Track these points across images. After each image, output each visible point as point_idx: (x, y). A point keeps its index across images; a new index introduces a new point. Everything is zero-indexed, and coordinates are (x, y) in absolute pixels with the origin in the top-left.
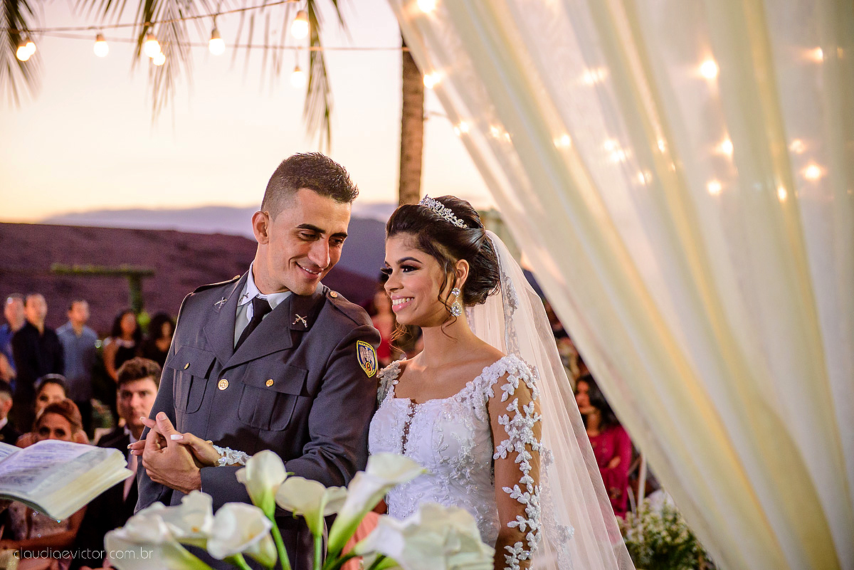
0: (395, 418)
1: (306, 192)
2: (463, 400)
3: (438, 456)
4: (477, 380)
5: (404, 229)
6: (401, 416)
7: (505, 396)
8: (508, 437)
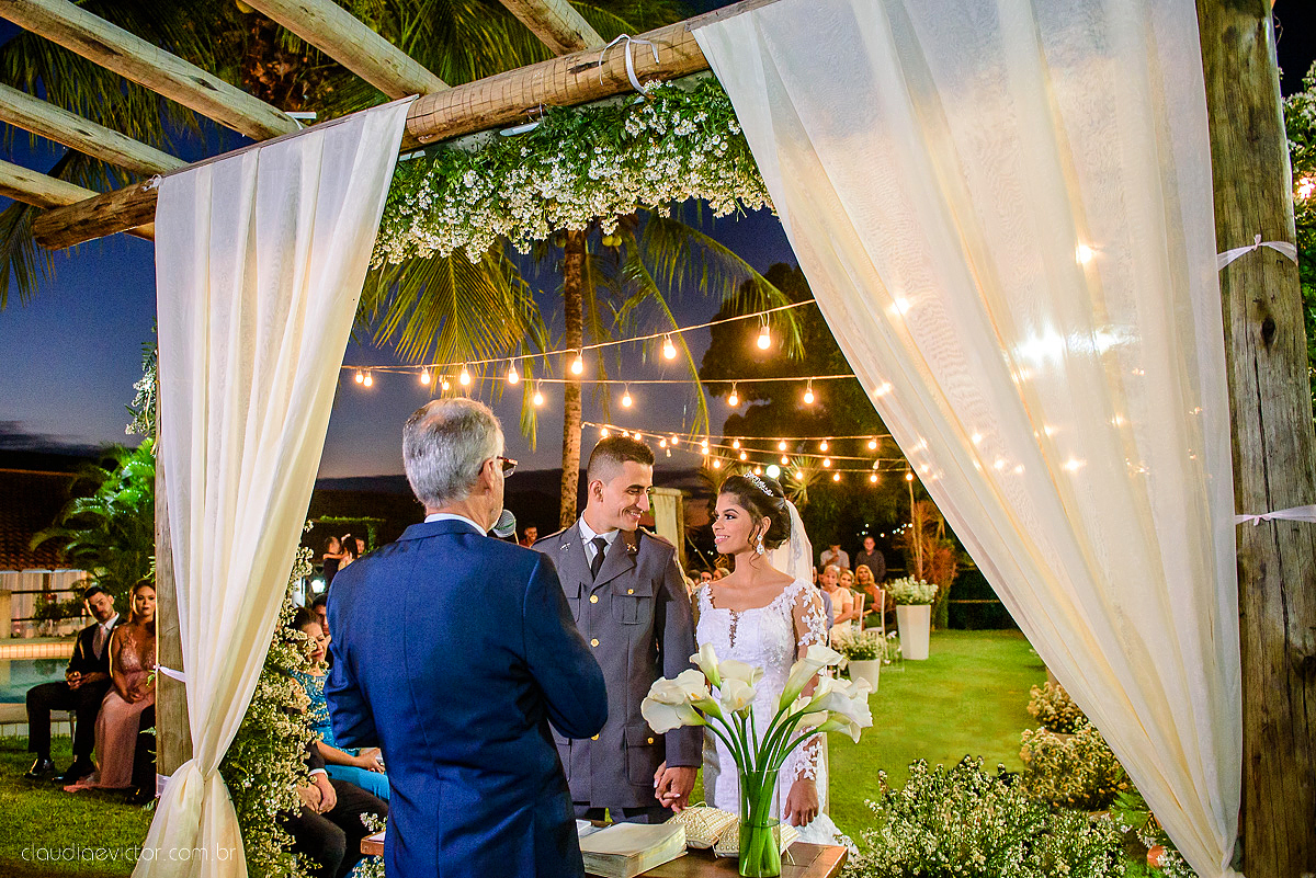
0: (722, 622)
1: (628, 463)
2: (775, 608)
3: (762, 646)
4: (783, 595)
5: (731, 491)
6: (726, 621)
7: (806, 604)
8: (810, 631)
